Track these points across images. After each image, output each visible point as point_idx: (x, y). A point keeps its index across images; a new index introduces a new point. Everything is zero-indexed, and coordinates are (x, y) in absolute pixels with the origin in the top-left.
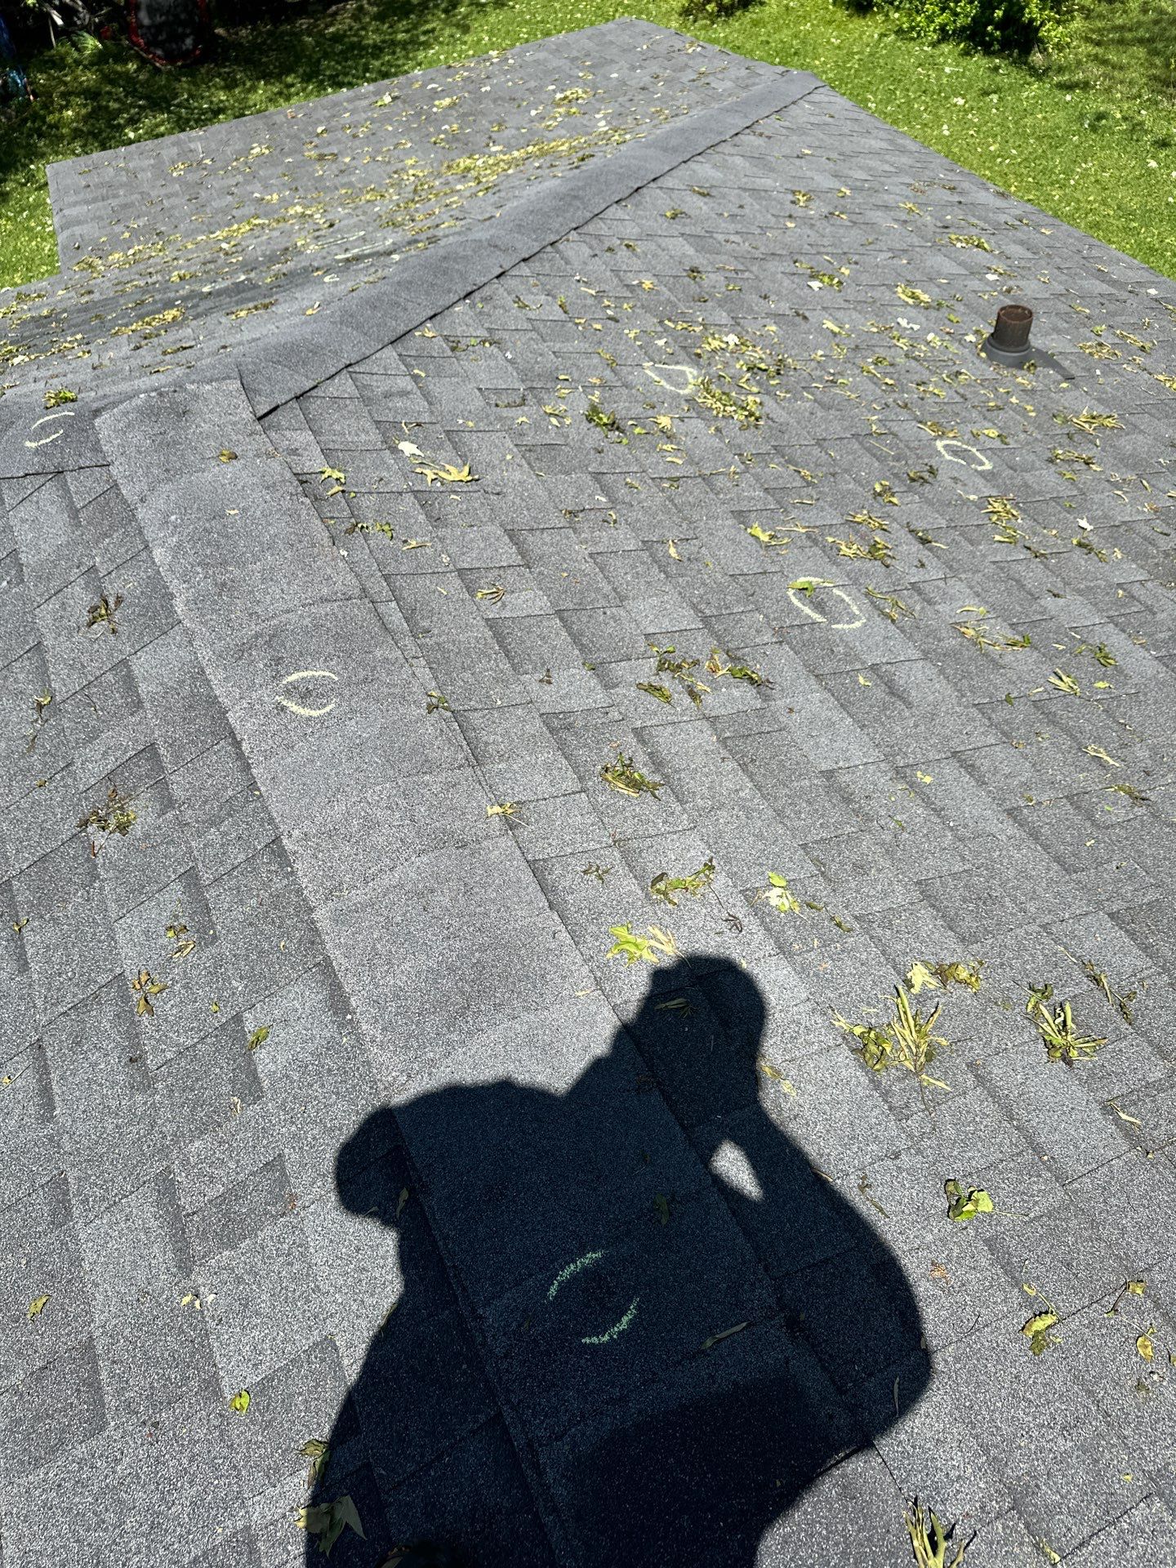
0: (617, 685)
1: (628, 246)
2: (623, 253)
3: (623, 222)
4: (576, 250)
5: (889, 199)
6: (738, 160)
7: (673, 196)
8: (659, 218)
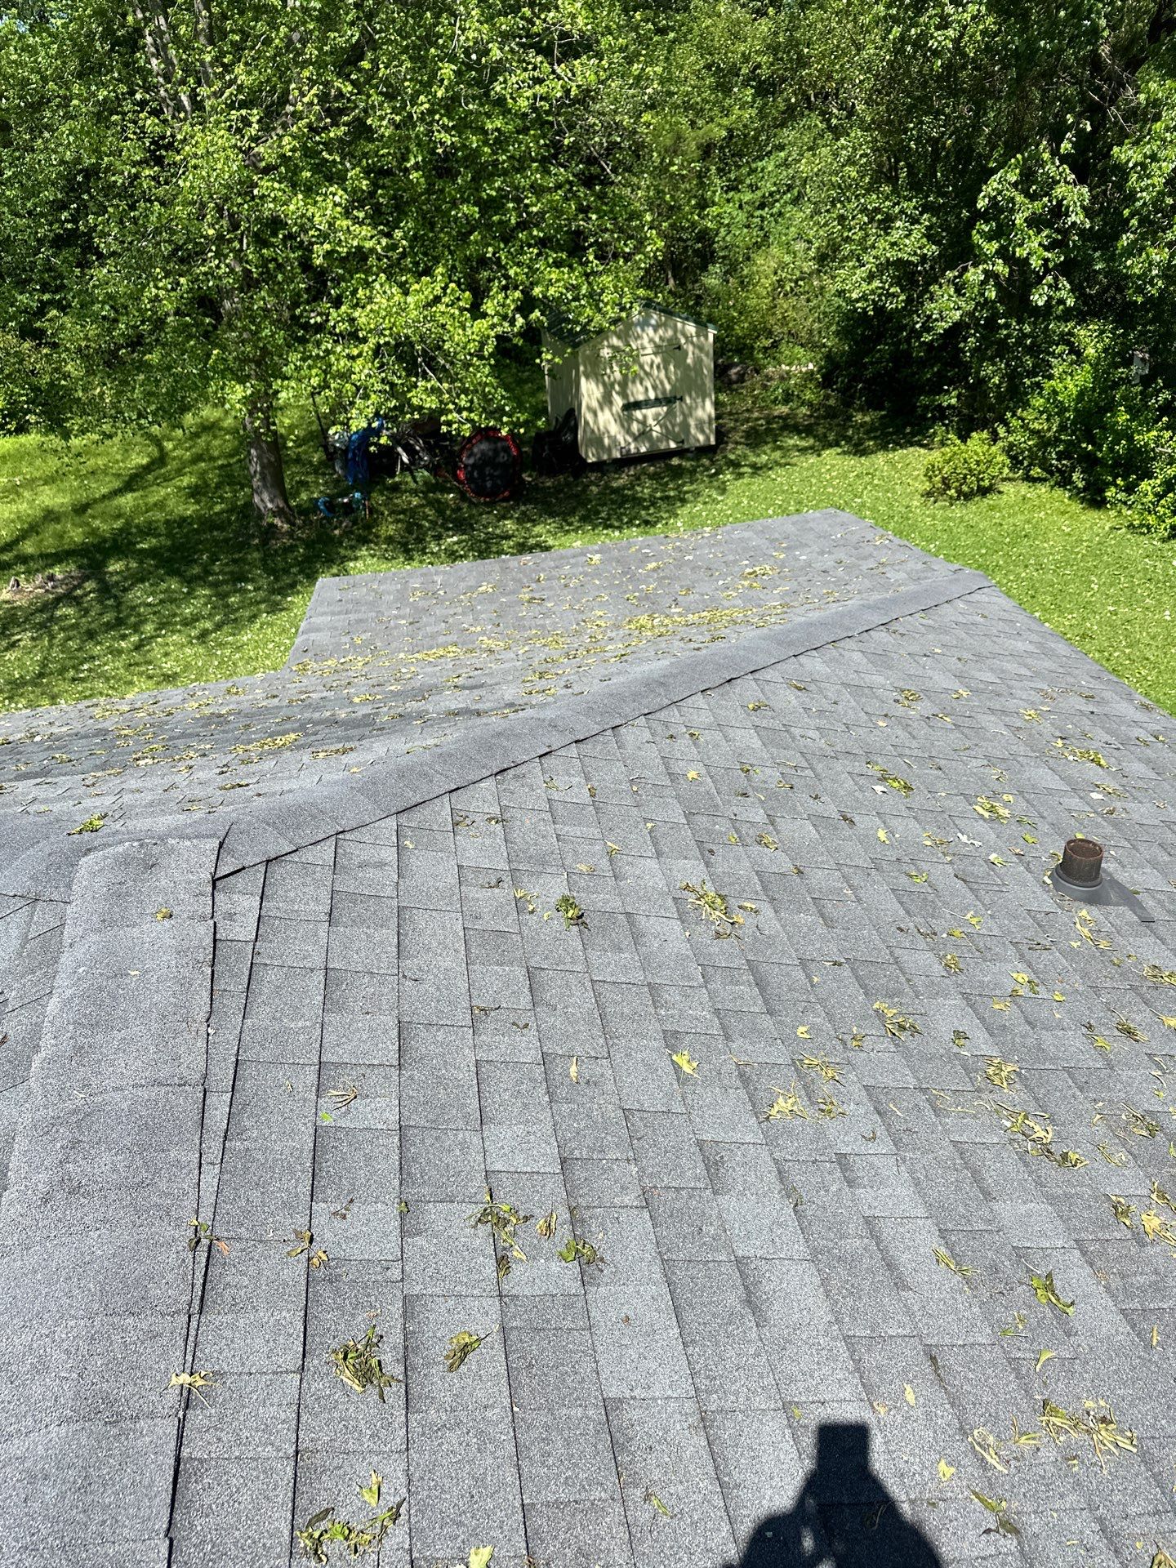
0: (419, 1234)
1: (692, 735)
2: (684, 742)
3: (700, 712)
4: (635, 735)
5: (1011, 704)
6: (857, 656)
7: (767, 688)
8: (739, 710)
